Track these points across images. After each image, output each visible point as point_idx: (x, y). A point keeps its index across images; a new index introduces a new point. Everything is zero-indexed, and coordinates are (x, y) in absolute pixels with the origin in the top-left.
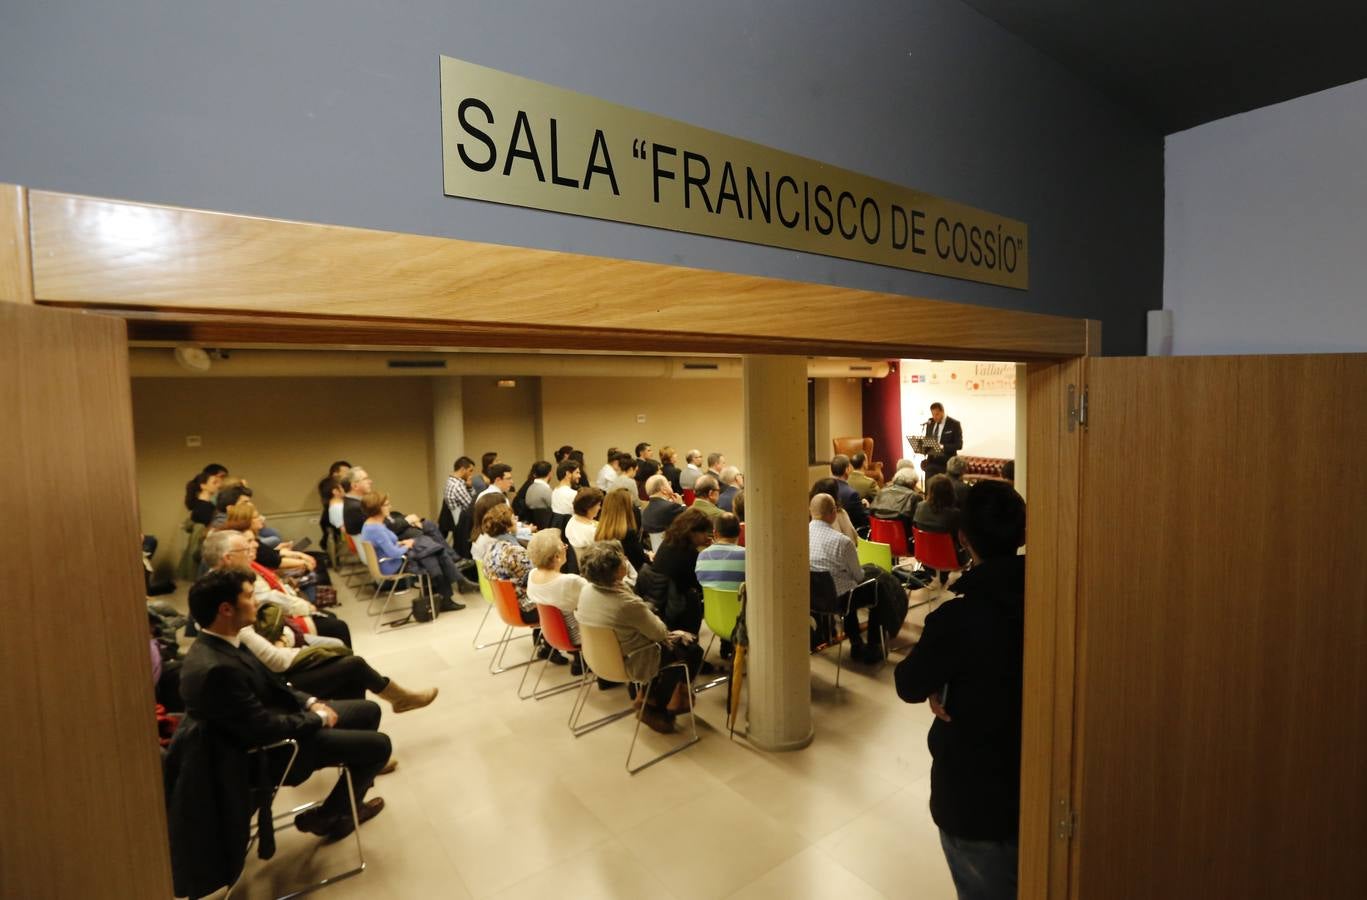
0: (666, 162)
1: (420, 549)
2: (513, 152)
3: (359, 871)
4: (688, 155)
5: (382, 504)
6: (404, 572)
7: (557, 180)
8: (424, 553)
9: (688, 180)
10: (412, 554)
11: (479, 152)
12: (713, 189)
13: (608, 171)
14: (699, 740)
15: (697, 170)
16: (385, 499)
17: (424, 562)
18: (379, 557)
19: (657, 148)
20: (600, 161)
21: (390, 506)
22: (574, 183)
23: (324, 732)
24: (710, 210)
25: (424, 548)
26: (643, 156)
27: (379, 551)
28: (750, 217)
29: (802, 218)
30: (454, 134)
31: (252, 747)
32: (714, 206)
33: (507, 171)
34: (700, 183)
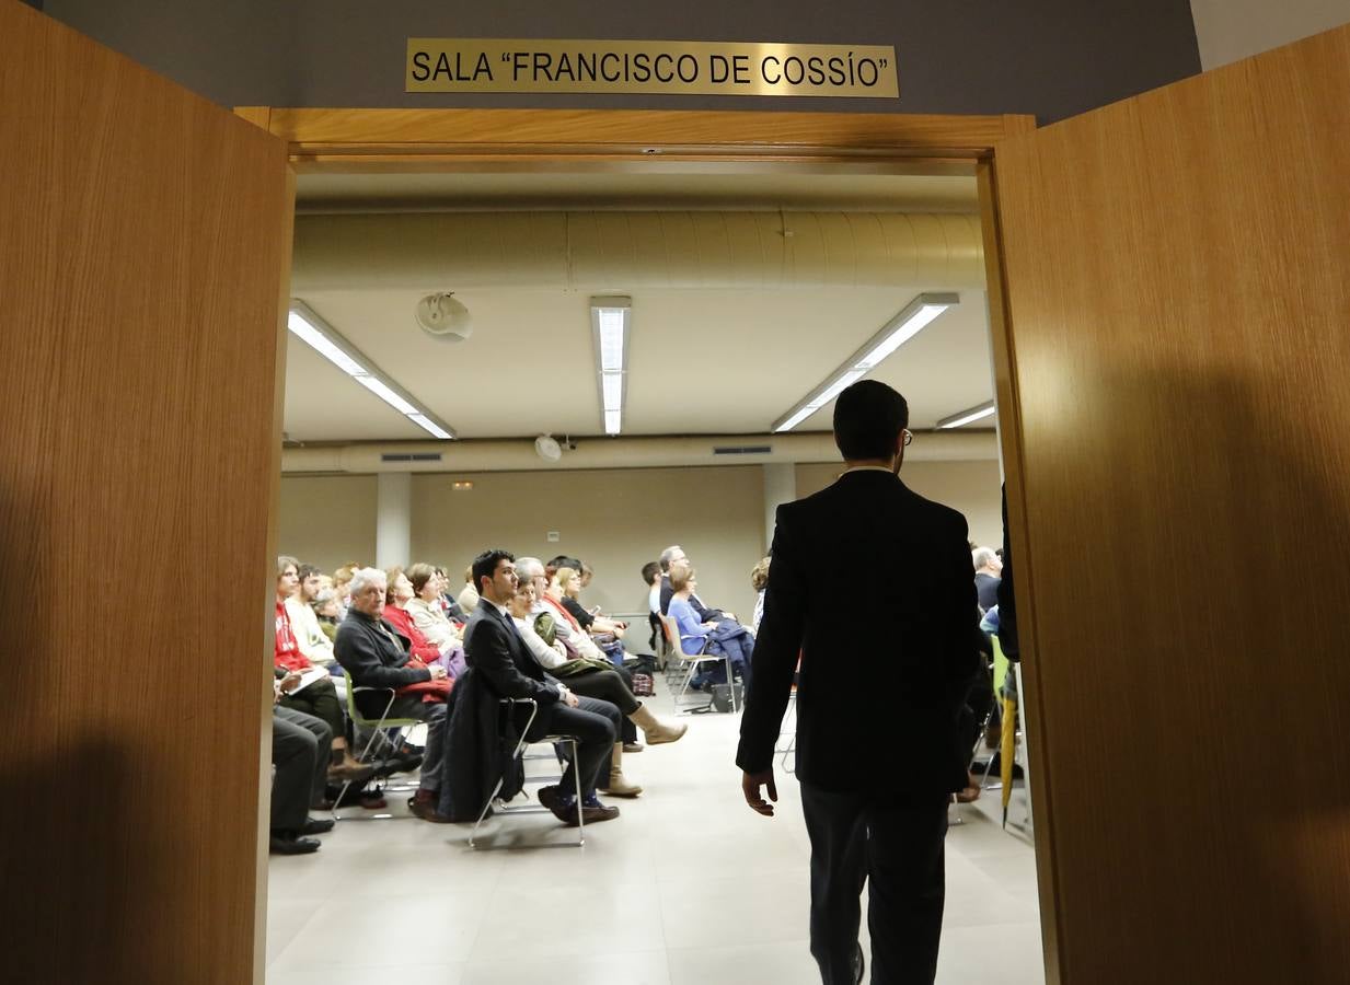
0: (521, 60)
1: (723, 631)
2: (438, 70)
3: (578, 845)
4: (536, 55)
5: (688, 579)
6: (705, 653)
7: (459, 78)
8: (726, 636)
9: (536, 67)
10: (714, 635)
11: (421, 73)
12: (553, 70)
13: (488, 70)
14: (962, 823)
15: (542, 61)
16: (691, 573)
17: (724, 644)
18: (681, 635)
19: (516, 55)
20: (483, 66)
21: (695, 583)
22: (469, 79)
23: (561, 705)
24: (550, 78)
25: (727, 630)
26: (508, 59)
27: (682, 627)
28: (580, 79)
29: (623, 75)
30: (411, 67)
31: (504, 698)
32: (554, 77)
33: (434, 78)
34: (544, 67)
